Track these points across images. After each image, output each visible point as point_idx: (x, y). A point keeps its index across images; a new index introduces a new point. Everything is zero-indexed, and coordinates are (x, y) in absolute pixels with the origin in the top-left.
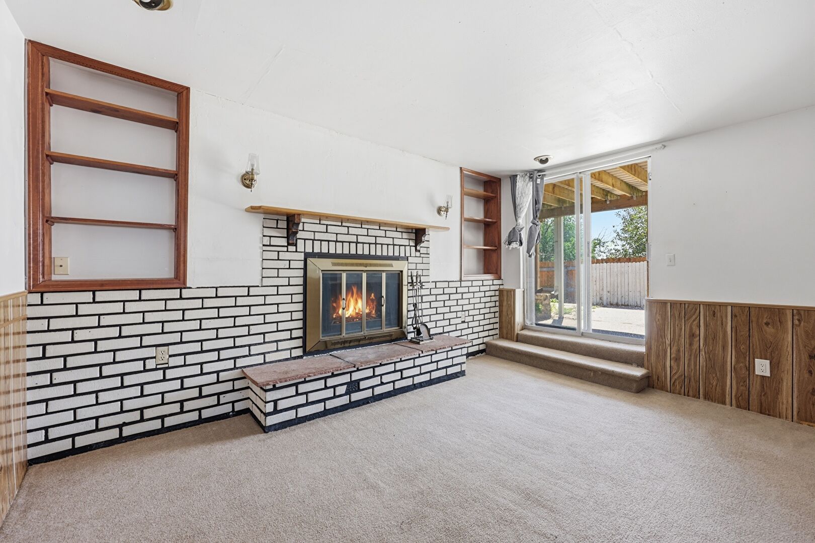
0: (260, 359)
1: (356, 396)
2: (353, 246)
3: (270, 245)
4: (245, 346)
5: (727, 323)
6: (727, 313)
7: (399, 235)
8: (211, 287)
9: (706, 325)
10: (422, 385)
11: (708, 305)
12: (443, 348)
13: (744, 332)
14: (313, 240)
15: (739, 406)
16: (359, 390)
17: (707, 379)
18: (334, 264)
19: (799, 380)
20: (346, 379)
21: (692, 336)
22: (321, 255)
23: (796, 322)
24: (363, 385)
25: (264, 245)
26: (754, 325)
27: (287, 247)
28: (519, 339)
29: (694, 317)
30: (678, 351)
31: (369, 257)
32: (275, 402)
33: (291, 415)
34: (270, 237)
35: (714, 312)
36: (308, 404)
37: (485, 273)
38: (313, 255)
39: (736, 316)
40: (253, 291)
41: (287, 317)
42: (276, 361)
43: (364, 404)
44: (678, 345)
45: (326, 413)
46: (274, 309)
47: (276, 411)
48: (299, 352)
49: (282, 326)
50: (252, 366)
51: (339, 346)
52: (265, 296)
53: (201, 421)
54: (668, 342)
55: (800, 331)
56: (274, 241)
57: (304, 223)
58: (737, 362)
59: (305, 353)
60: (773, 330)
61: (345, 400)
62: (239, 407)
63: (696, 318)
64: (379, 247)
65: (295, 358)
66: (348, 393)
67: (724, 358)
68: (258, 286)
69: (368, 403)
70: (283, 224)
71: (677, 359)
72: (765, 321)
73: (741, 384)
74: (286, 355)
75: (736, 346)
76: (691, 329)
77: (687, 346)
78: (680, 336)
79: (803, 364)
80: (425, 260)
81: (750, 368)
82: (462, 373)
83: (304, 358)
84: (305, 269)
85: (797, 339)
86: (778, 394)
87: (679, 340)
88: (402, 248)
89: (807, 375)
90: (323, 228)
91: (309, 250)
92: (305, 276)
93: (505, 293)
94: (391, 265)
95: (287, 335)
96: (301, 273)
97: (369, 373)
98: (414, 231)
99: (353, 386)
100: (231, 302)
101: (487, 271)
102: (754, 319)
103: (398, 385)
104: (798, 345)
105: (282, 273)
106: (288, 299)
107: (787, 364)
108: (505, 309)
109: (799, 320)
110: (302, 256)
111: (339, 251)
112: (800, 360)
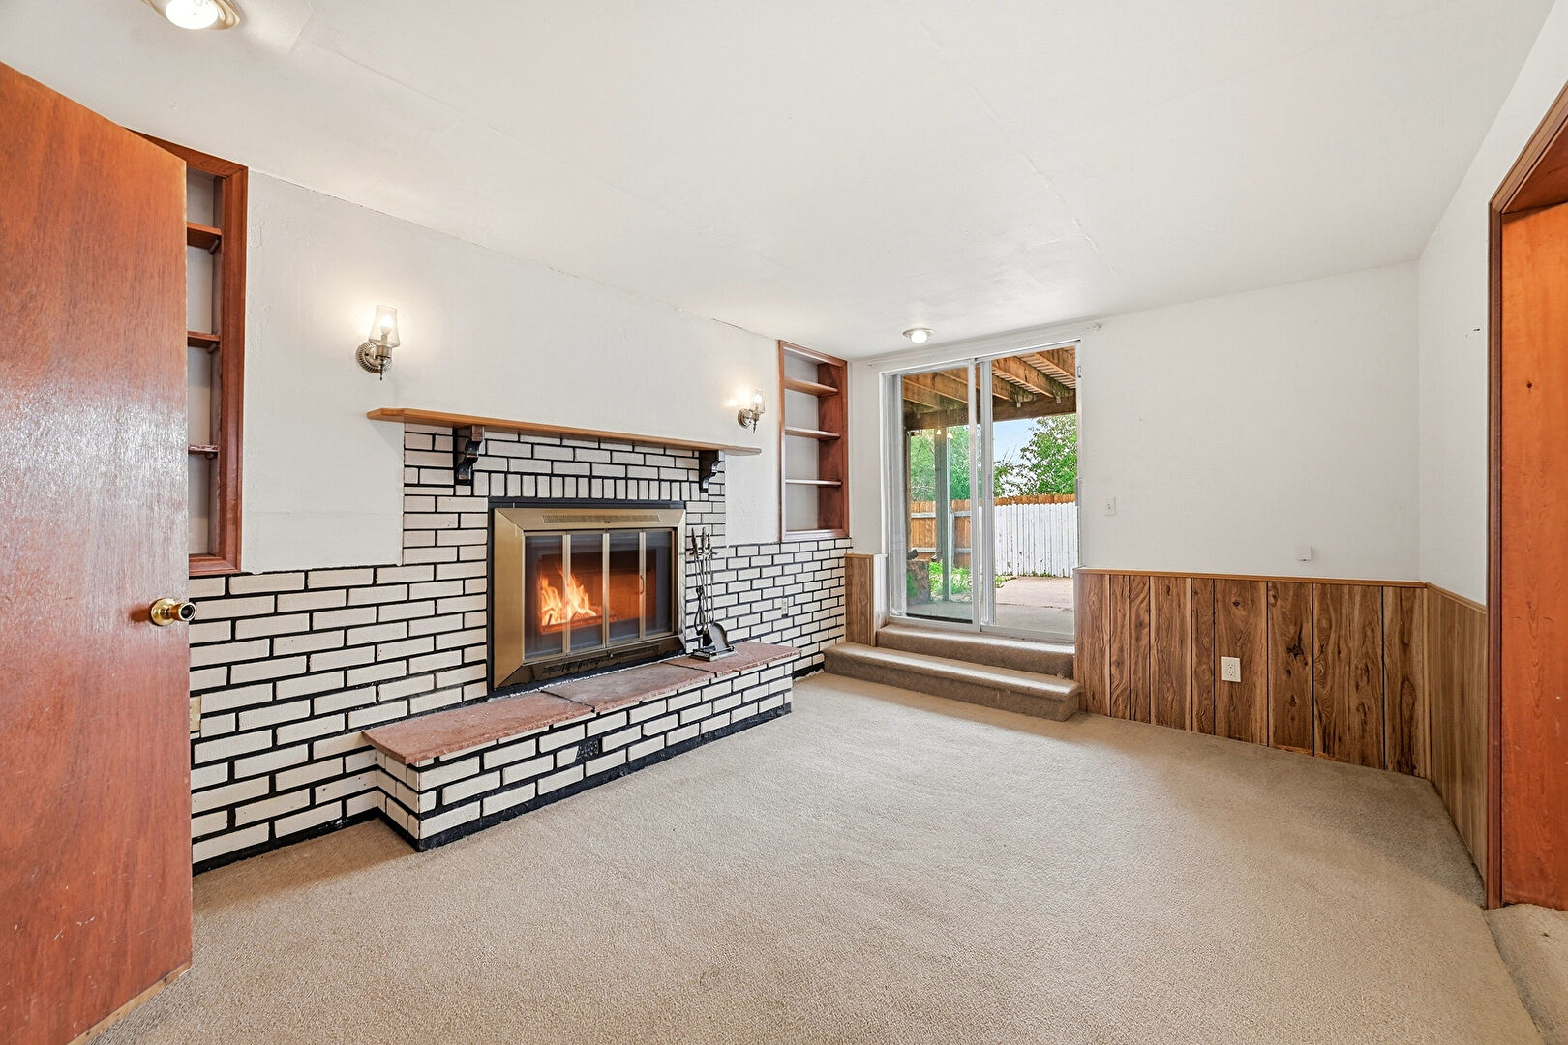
0: (400, 710)
1: (595, 767)
2: (583, 482)
3: (419, 485)
4: (368, 685)
5: (1184, 603)
6: (1184, 588)
7: (668, 461)
8: (294, 572)
9: (1159, 609)
10: (715, 735)
11: (1161, 577)
12: (754, 666)
13: (1207, 618)
14: (507, 473)
15: (1202, 731)
16: (602, 754)
17: (1160, 690)
18: (549, 519)
19: (1275, 684)
20: (577, 734)
21: (1140, 625)
22: (522, 502)
23: (1271, 600)
24: (608, 743)
25: (406, 485)
26: (1220, 605)
27: (453, 486)
28: (879, 642)
29: (1142, 596)
30: (1121, 650)
31: (615, 503)
32: (439, 790)
33: (470, 812)
34: (419, 468)
35: (1169, 587)
36: (503, 788)
37: (820, 528)
38: (505, 502)
39: (1196, 593)
40: (383, 576)
41: (455, 622)
42: (432, 711)
43: (610, 779)
44: (1121, 641)
45: (539, 802)
46: (428, 608)
47: (440, 808)
48: (480, 690)
49: (443, 642)
50: (382, 723)
51: (559, 673)
52: (409, 584)
53: (274, 843)
54: (1107, 638)
55: (1276, 612)
56: (427, 477)
57: (486, 440)
58: (1199, 663)
59: (493, 691)
60: (1244, 613)
61: (575, 775)
62: (355, 807)
63: (1144, 598)
64: (632, 484)
65: (471, 702)
66: (581, 761)
67: (1182, 656)
68: (395, 566)
69: (619, 776)
70: (446, 443)
71: (1119, 664)
72: (1233, 599)
73: (1205, 695)
74: (454, 696)
75: (1197, 640)
76: (1138, 616)
77: (1133, 641)
78: (1123, 626)
79: (1280, 661)
80: (717, 508)
81: (1215, 671)
82: (786, 709)
83: (490, 700)
84: (491, 528)
85: (1273, 625)
86: (1250, 707)
87: (1121, 633)
88: (675, 486)
89: (1284, 677)
90: (526, 450)
91: (498, 492)
92: (491, 544)
93: (855, 562)
94: (653, 518)
95: (455, 658)
96: (483, 536)
97: (620, 720)
98: (697, 454)
99: (591, 748)
100: (339, 598)
101: (824, 524)
102: (1219, 596)
103: (674, 738)
104: (1274, 633)
105: (444, 538)
106: (456, 588)
107: (1260, 664)
108: (855, 590)
109: (1274, 597)
110: (484, 505)
111: (557, 494)
112: (1277, 655)
